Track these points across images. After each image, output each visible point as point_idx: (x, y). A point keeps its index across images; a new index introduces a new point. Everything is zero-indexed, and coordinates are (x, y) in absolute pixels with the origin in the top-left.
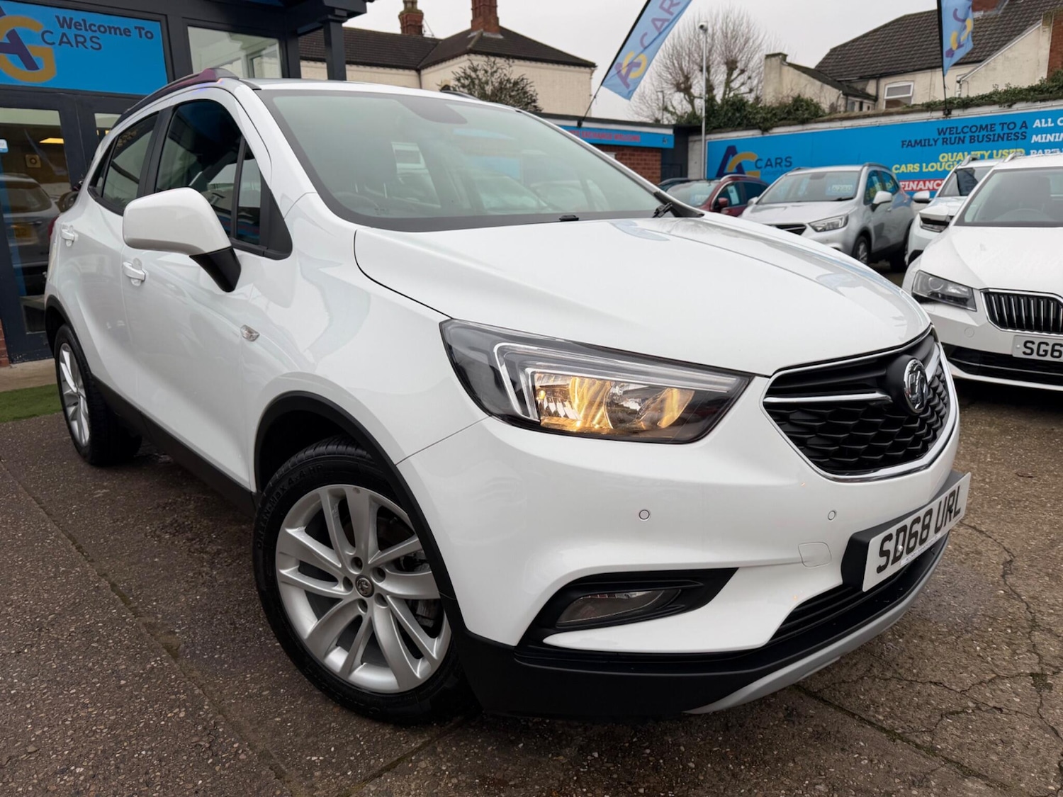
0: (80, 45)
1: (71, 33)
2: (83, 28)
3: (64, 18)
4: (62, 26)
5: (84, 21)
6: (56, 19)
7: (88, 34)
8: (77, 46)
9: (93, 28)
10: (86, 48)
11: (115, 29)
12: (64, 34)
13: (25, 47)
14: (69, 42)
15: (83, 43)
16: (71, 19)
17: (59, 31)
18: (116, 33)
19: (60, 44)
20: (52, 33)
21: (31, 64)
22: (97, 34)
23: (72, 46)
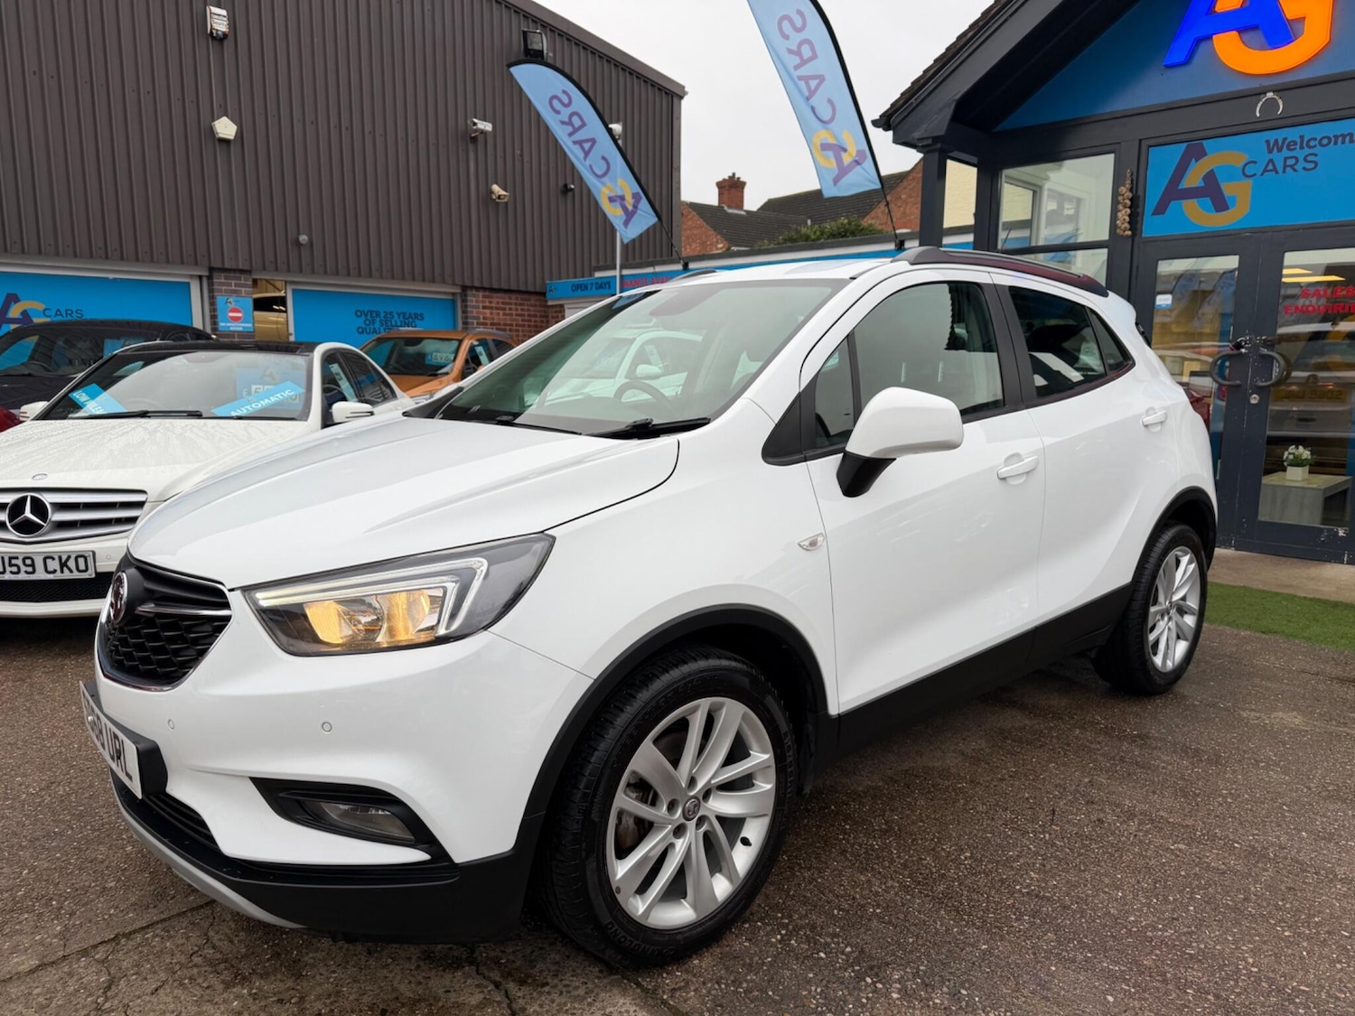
0: (1288, 169)
1: (1278, 158)
2: (1298, 147)
3: (1276, 141)
4: (1270, 151)
5: (1302, 137)
6: (1265, 145)
7: (1300, 154)
8: (1284, 171)
9: (1312, 143)
10: (1295, 170)
11: (1344, 136)
12: (1271, 161)
13: (1219, 186)
14: (1275, 170)
15: (1292, 167)
16: (1285, 139)
17: (1263, 157)
18: (1343, 142)
19: (1262, 175)
20: (1255, 162)
21: (1221, 204)
22: (1318, 150)
23: (1277, 172)
